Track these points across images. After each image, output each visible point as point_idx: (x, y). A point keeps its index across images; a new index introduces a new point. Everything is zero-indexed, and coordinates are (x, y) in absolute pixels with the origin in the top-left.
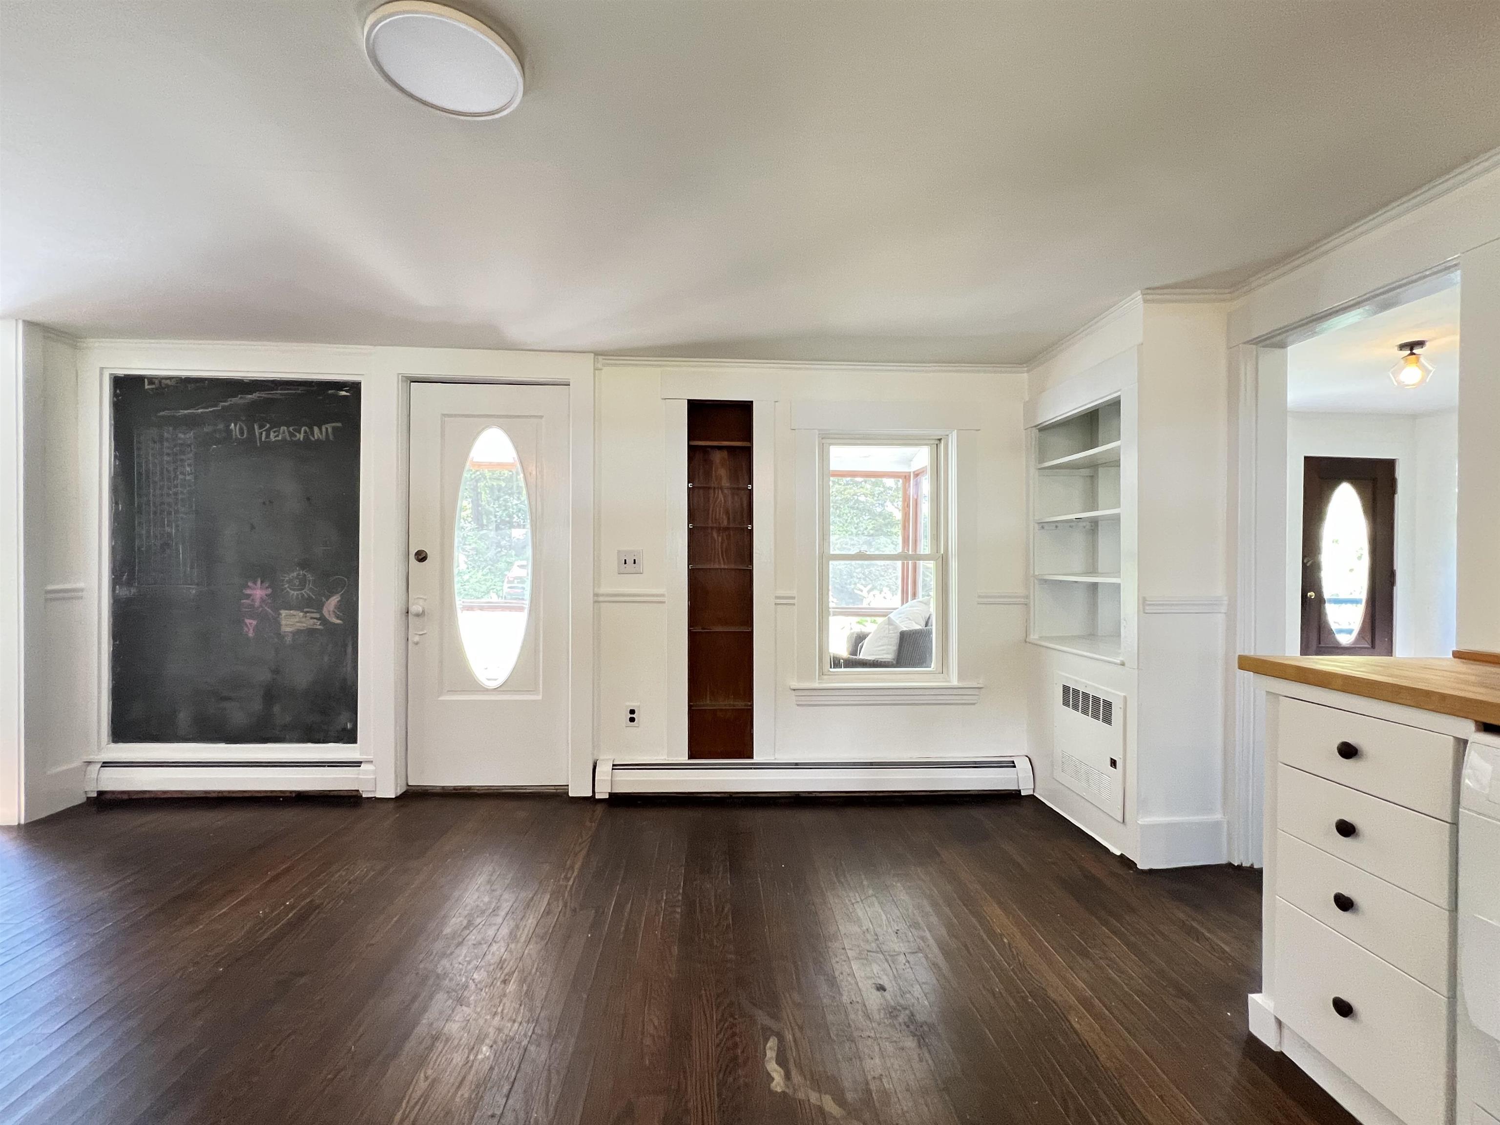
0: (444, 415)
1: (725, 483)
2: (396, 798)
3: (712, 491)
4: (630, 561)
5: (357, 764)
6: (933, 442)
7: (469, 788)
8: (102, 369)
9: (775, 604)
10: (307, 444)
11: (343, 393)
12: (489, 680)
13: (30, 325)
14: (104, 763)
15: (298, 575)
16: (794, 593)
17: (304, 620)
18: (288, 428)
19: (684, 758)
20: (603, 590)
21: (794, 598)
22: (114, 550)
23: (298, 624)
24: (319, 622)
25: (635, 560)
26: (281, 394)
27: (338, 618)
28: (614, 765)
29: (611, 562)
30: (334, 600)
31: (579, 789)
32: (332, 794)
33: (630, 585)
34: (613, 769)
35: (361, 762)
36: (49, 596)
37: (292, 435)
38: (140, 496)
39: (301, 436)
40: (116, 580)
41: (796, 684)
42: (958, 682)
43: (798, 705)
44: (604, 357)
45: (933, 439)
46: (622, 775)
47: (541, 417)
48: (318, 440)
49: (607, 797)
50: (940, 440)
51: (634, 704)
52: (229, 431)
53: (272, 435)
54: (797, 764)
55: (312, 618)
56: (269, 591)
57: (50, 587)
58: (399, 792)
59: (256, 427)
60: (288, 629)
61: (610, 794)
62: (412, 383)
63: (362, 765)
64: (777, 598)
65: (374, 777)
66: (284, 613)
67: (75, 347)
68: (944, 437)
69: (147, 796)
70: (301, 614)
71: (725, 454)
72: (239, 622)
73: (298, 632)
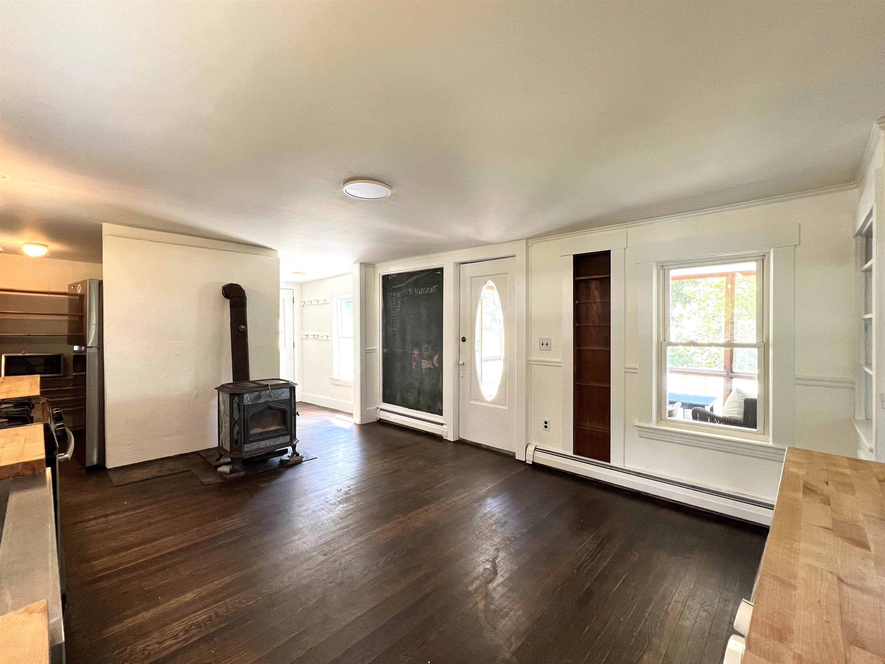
0: (472, 277)
1: (598, 300)
2: (454, 442)
3: (590, 304)
4: (545, 344)
5: (442, 424)
6: (760, 258)
7: (480, 444)
8: (380, 274)
9: (625, 372)
10: (429, 294)
11: (439, 273)
12: (488, 396)
13: (361, 263)
14: (381, 409)
15: (427, 346)
16: (637, 366)
17: (428, 364)
18: (424, 288)
19: (571, 453)
20: (533, 358)
21: (637, 369)
22: (383, 335)
23: (426, 366)
24: (432, 365)
25: (547, 343)
26: (422, 276)
27: (437, 364)
28: (535, 448)
29: (535, 344)
30: (437, 356)
31: (519, 456)
32: (436, 435)
33: (545, 357)
34: (534, 450)
35: (443, 424)
36: (367, 351)
37: (425, 291)
38: (388, 317)
39: (427, 292)
40: (383, 347)
41: (638, 423)
42: (773, 444)
43: (640, 437)
44: (532, 240)
45: (758, 256)
46: (538, 454)
47: (507, 273)
48: (432, 292)
49: (531, 463)
50: (764, 256)
51: (547, 419)
52: (408, 292)
53: (419, 292)
54: (638, 473)
55: (430, 364)
56: (419, 352)
57: (367, 349)
58: (455, 440)
59: (415, 289)
60: (424, 367)
61: (533, 462)
62: (461, 265)
63: (444, 425)
64: (626, 368)
65: (447, 431)
66: (423, 361)
67: (374, 268)
68: (766, 254)
69: (390, 423)
70: (427, 362)
71: (598, 282)
72: (411, 363)
73: (427, 368)
